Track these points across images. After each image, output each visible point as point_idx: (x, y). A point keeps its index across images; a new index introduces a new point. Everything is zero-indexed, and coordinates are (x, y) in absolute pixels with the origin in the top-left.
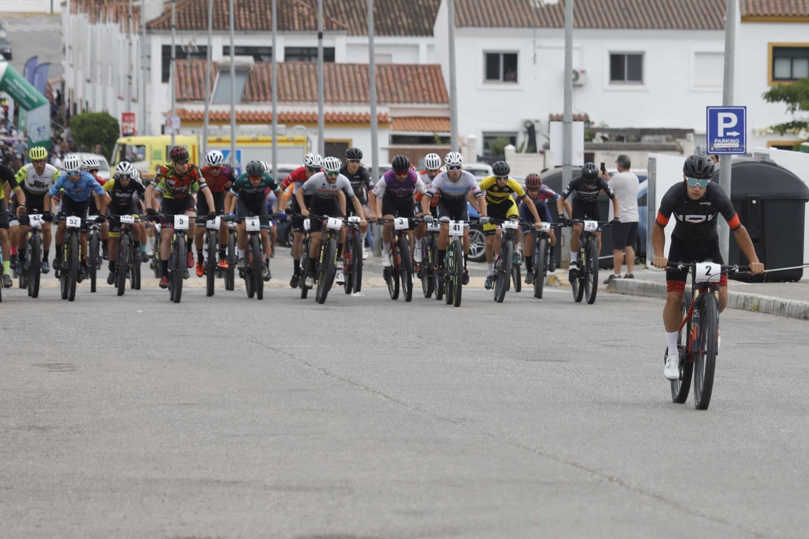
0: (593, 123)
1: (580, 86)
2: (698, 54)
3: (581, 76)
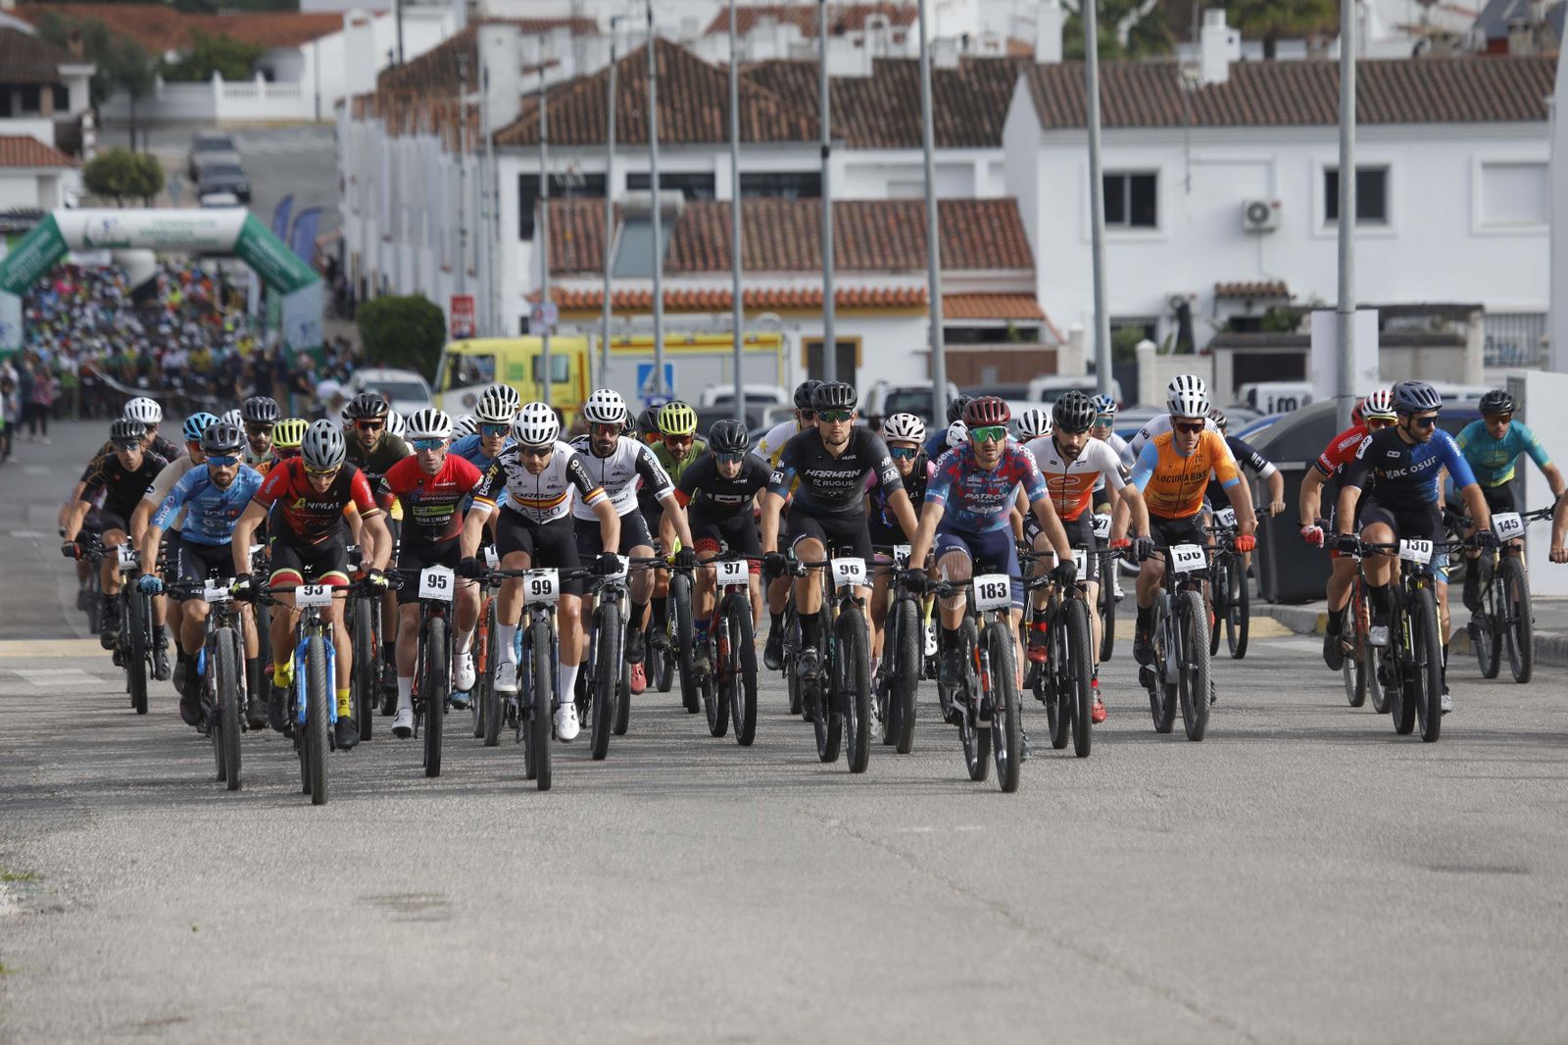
0: (1294, 297)
2: (1489, 166)
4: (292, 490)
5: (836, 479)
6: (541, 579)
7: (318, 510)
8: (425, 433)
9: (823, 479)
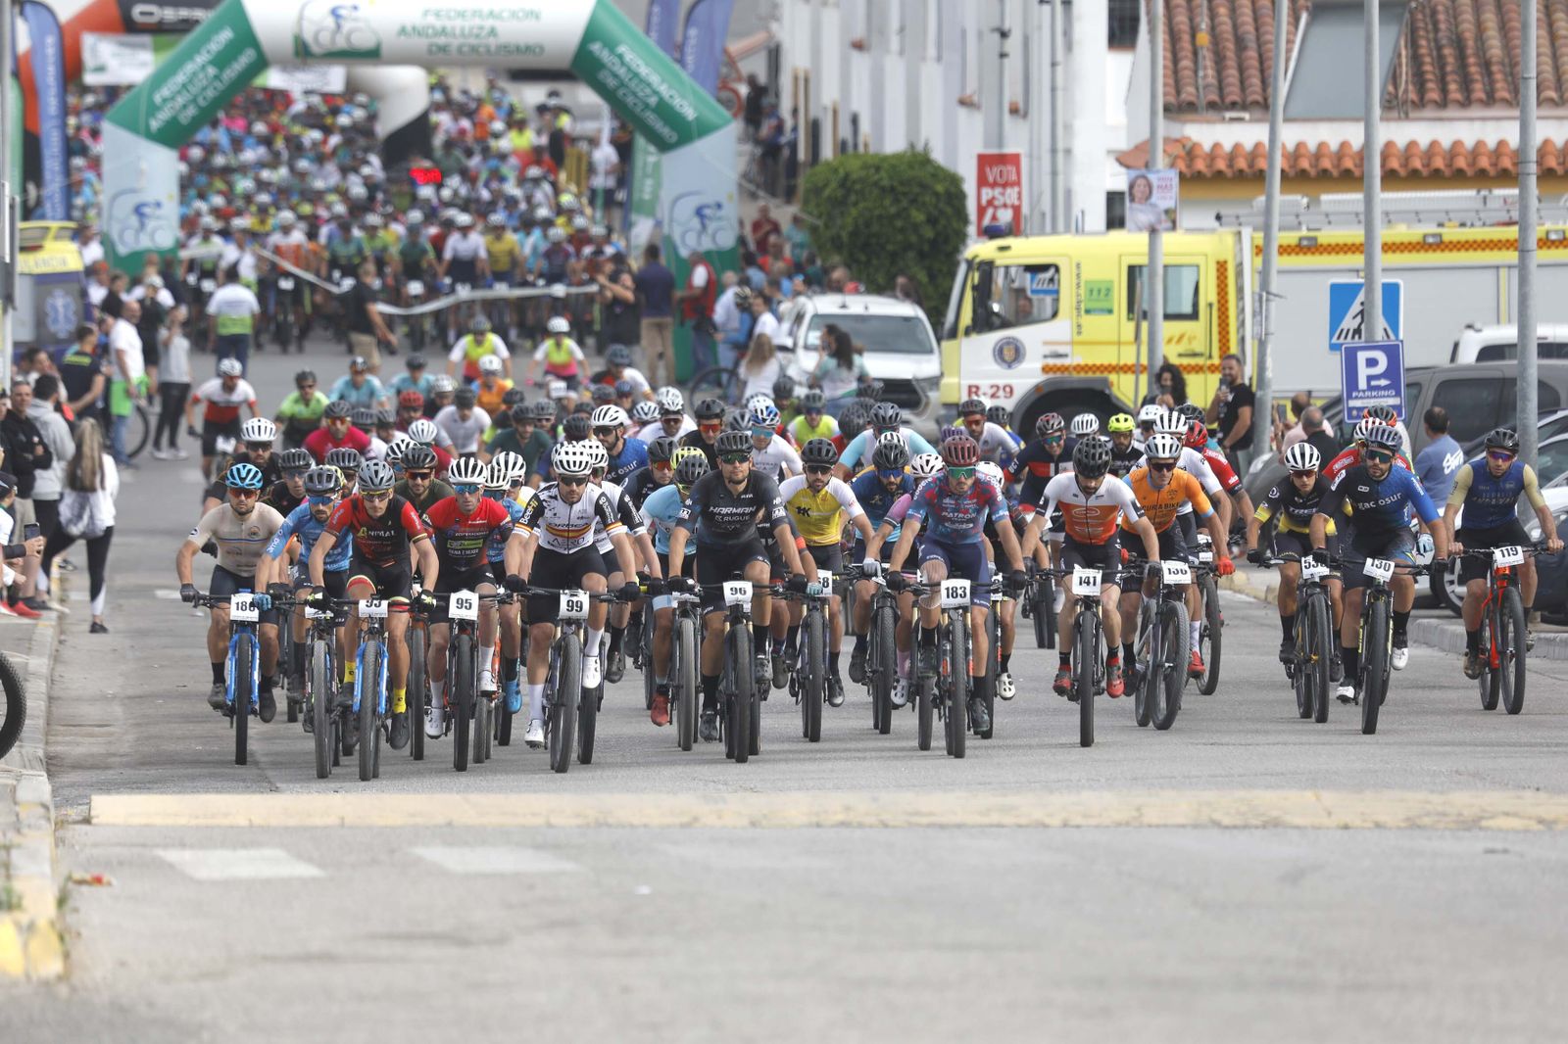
4: (355, 522)
5: (736, 514)
6: (575, 599)
7: (378, 538)
8: (463, 479)
9: (724, 515)
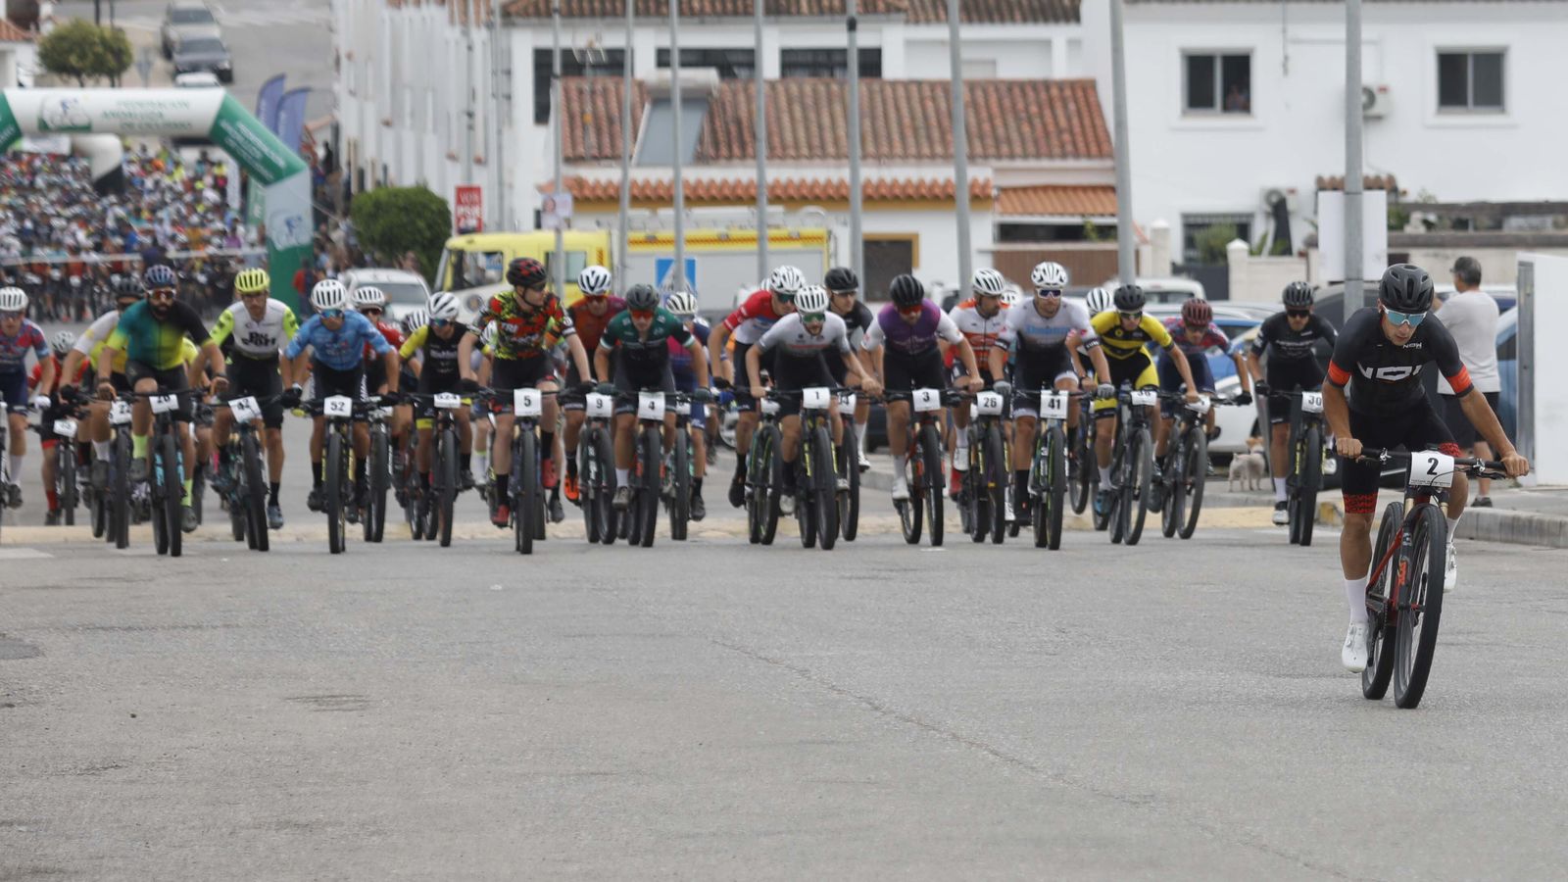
1: (1379, 118)
3: (1380, 98)
